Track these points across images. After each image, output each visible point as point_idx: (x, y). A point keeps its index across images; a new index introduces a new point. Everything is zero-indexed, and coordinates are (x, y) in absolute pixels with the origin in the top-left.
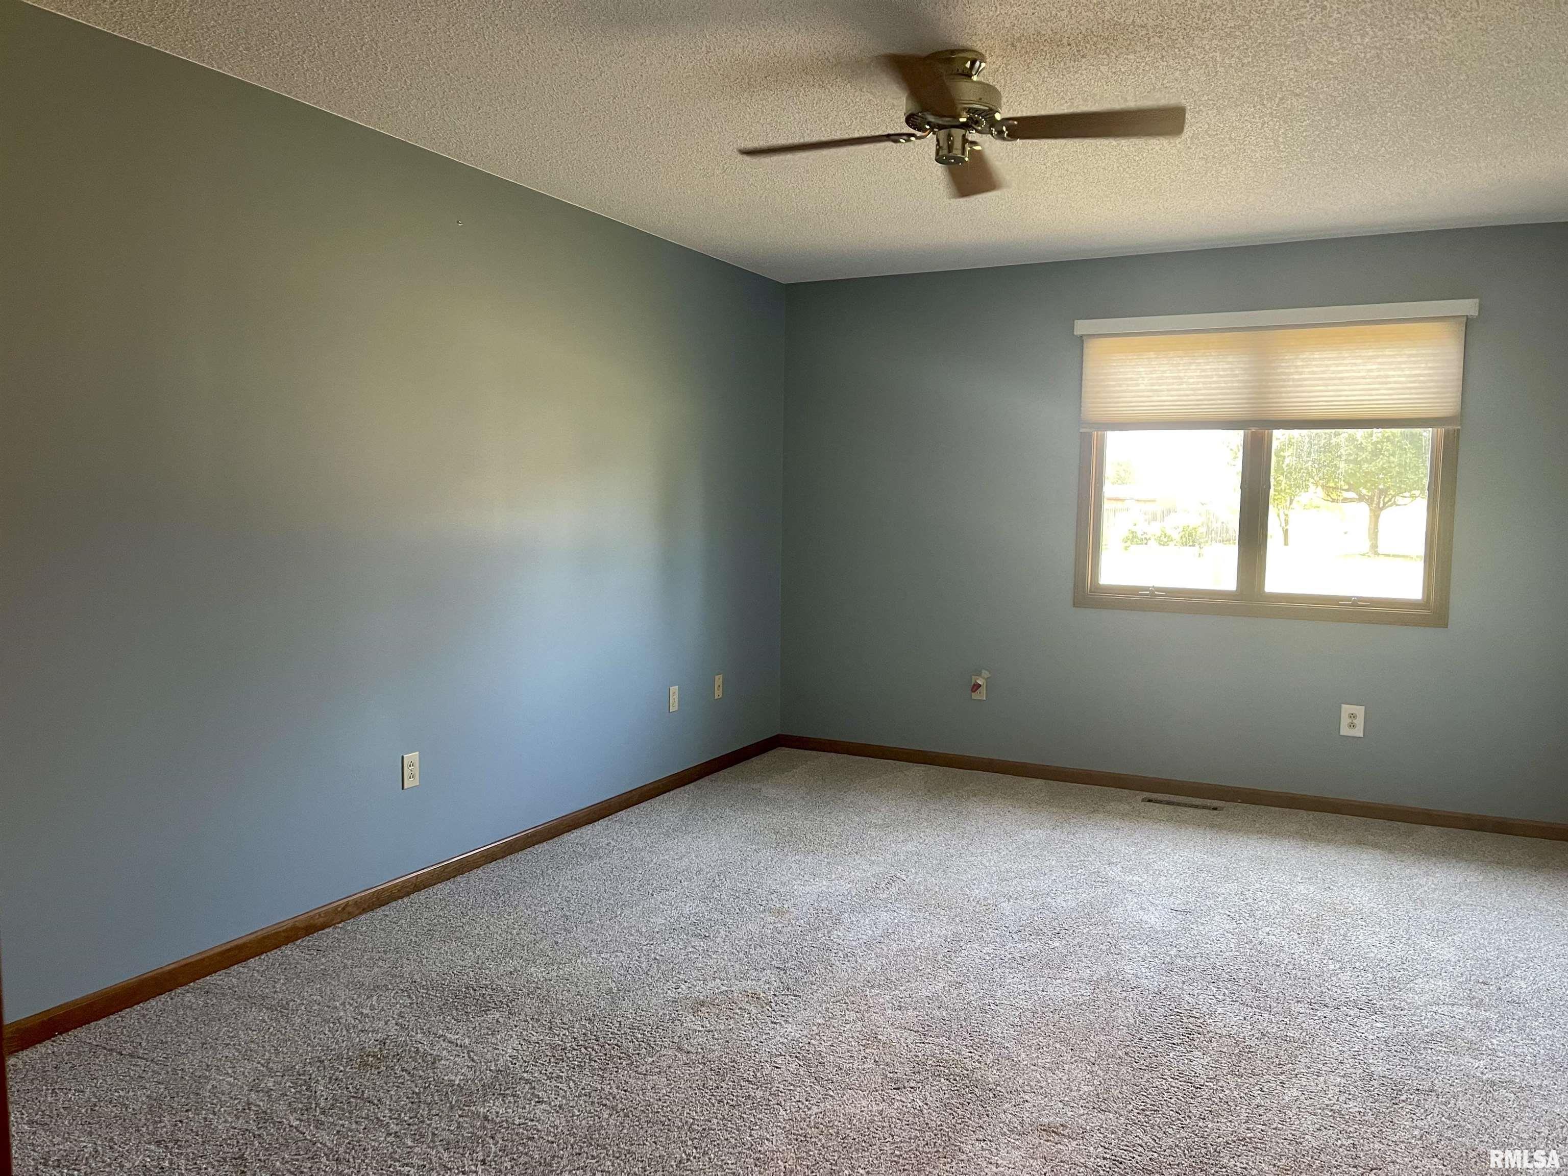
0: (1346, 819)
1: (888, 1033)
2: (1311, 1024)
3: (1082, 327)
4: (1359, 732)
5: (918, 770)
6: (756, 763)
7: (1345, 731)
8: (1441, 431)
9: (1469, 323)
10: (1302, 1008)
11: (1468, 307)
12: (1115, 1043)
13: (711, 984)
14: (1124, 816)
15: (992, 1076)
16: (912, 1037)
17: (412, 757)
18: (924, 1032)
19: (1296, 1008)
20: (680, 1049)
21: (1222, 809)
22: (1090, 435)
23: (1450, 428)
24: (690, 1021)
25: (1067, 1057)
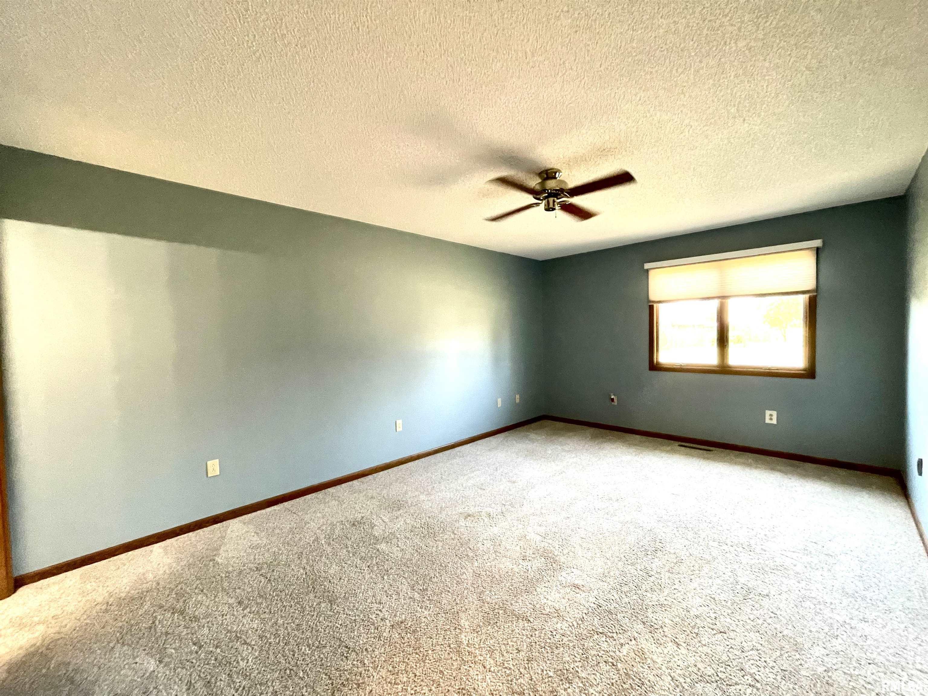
0: (768, 458)
1: (532, 536)
2: (715, 553)
3: (647, 266)
4: (774, 422)
5: (592, 430)
6: (533, 425)
7: (768, 421)
8: (807, 296)
9: (818, 250)
10: (716, 544)
11: (818, 243)
12: (622, 551)
13: (476, 508)
14: (668, 452)
15: (562, 560)
16: (539, 538)
17: (399, 422)
18: (544, 537)
19: (711, 543)
20: (453, 532)
21: (712, 451)
22: (653, 306)
23: (811, 294)
24: (462, 523)
25: (598, 555)
